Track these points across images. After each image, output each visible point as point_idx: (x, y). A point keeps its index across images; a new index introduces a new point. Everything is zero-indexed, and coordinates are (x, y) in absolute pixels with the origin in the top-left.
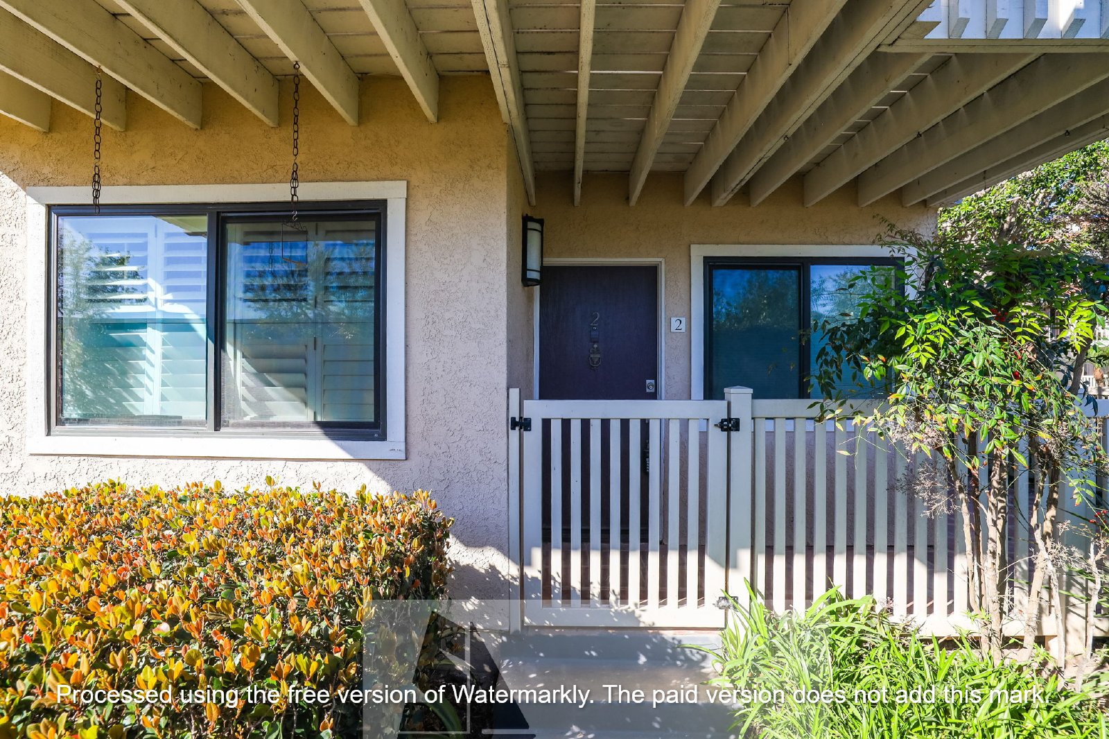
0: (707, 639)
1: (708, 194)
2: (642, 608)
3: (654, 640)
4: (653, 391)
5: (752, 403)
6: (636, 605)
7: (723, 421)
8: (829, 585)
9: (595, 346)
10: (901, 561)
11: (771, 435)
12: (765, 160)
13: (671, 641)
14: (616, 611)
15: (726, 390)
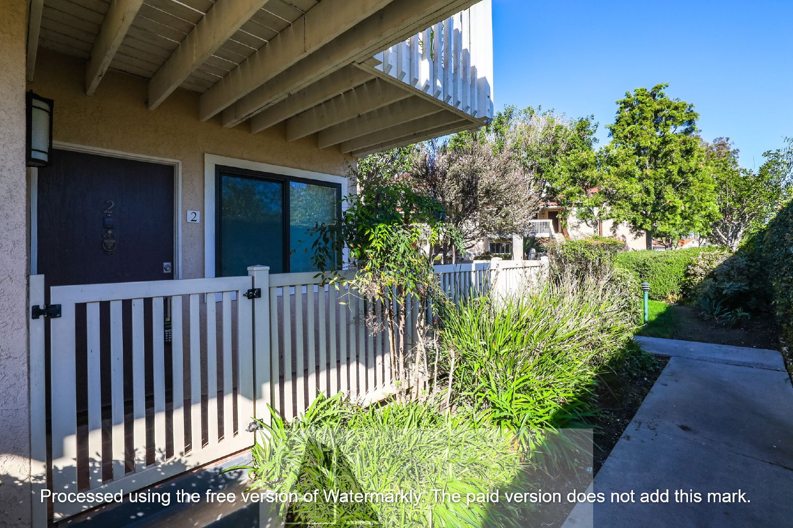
0: (242, 458)
1: (220, 118)
2: (188, 454)
3: (199, 477)
4: (170, 271)
5: (269, 277)
6: (181, 454)
7: (249, 291)
8: (318, 393)
9: (110, 232)
10: (353, 366)
11: (280, 299)
12: (271, 105)
13: (214, 472)
14: (163, 466)
15: (249, 268)
